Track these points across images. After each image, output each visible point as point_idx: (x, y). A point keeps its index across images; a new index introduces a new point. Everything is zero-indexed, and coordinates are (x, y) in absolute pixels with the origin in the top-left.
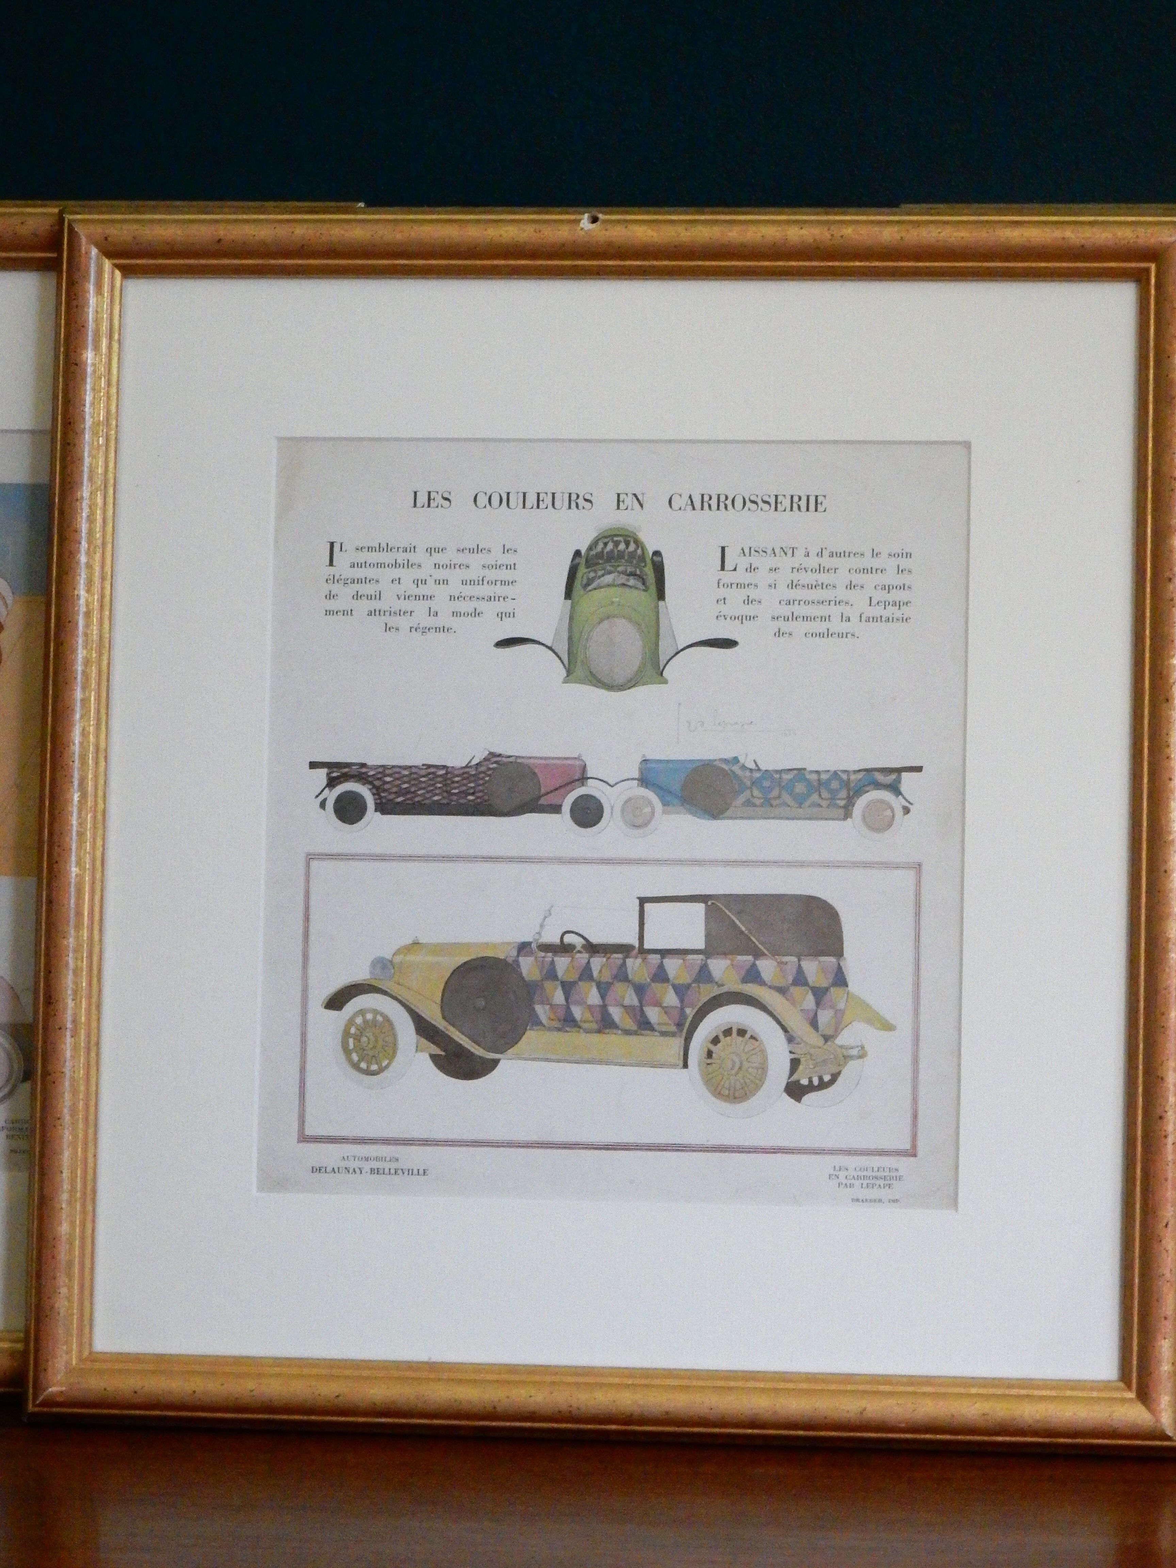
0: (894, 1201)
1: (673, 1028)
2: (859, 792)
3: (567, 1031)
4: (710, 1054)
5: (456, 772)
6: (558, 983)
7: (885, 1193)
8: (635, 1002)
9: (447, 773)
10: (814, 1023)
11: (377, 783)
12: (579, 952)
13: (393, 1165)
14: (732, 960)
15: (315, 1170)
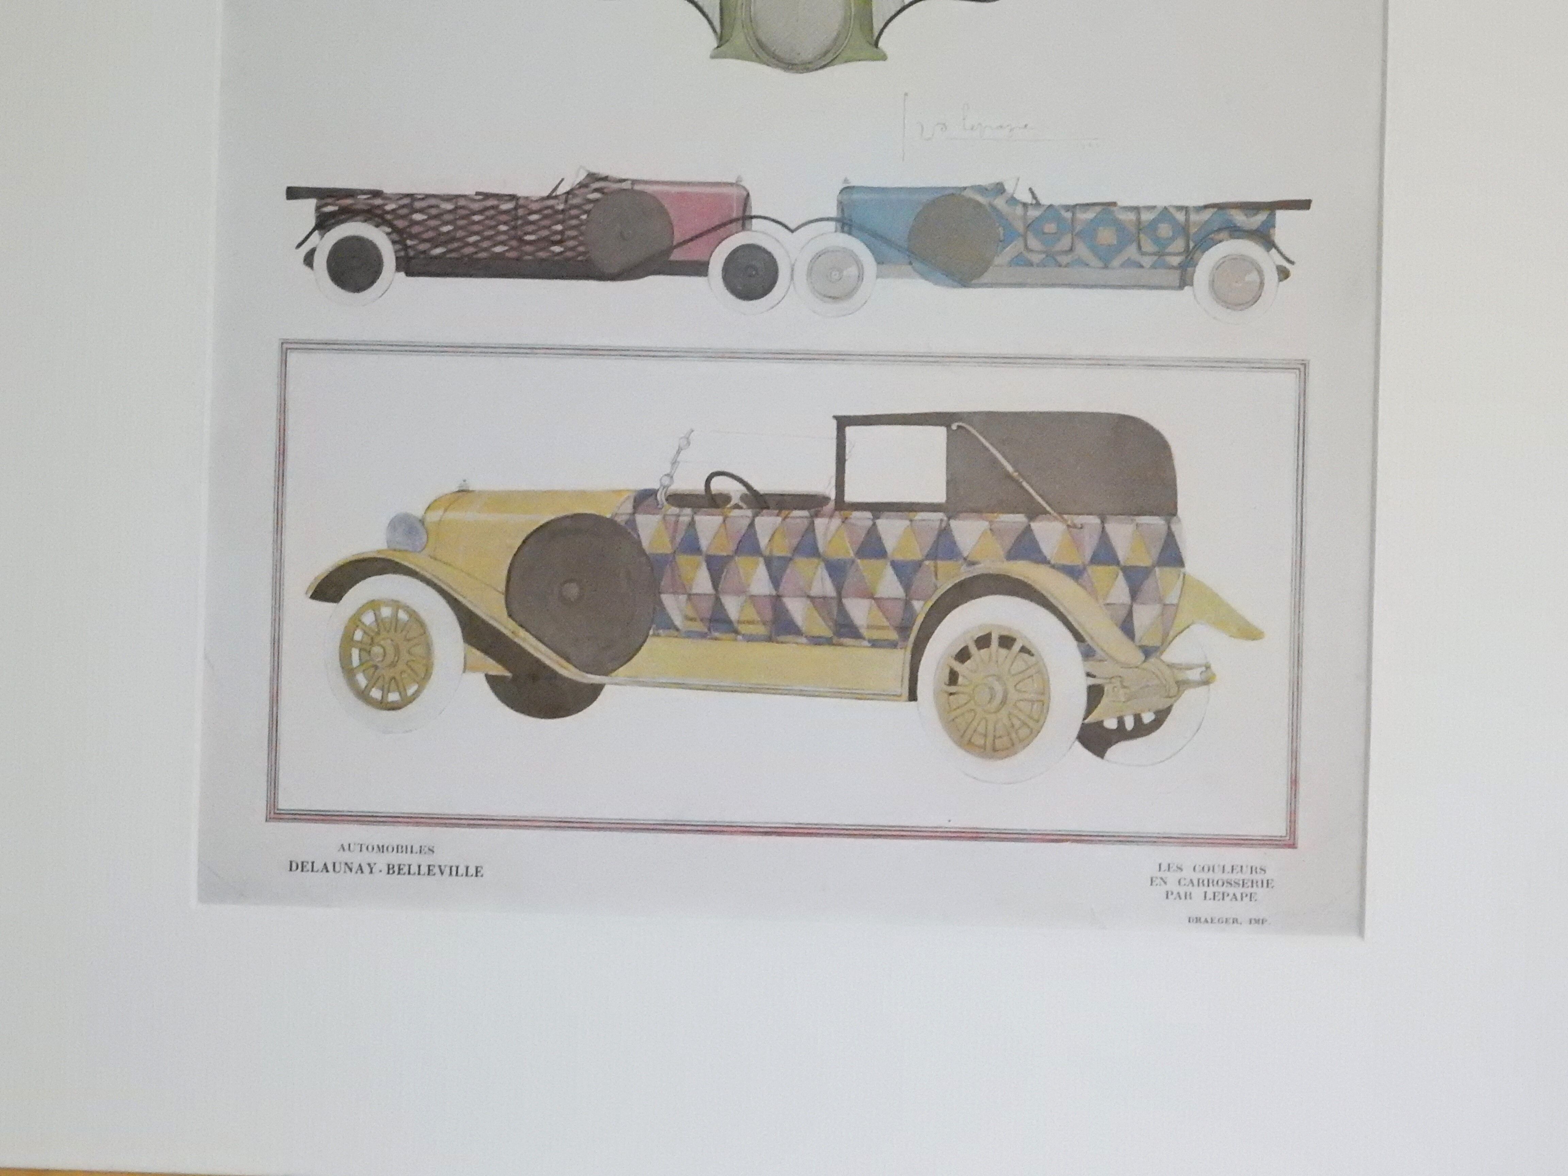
0: (1257, 921)
1: (893, 636)
2: (1205, 242)
3: (716, 639)
4: (953, 677)
5: (535, 206)
6: (701, 559)
7: (1242, 909)
8: (829, 589)
9: (516, 209)
10: (1127, 627)
11: (400, 224)
12: (737, 506)
13: (425, 860)
14: (991, 522)
15: (294, 867)
